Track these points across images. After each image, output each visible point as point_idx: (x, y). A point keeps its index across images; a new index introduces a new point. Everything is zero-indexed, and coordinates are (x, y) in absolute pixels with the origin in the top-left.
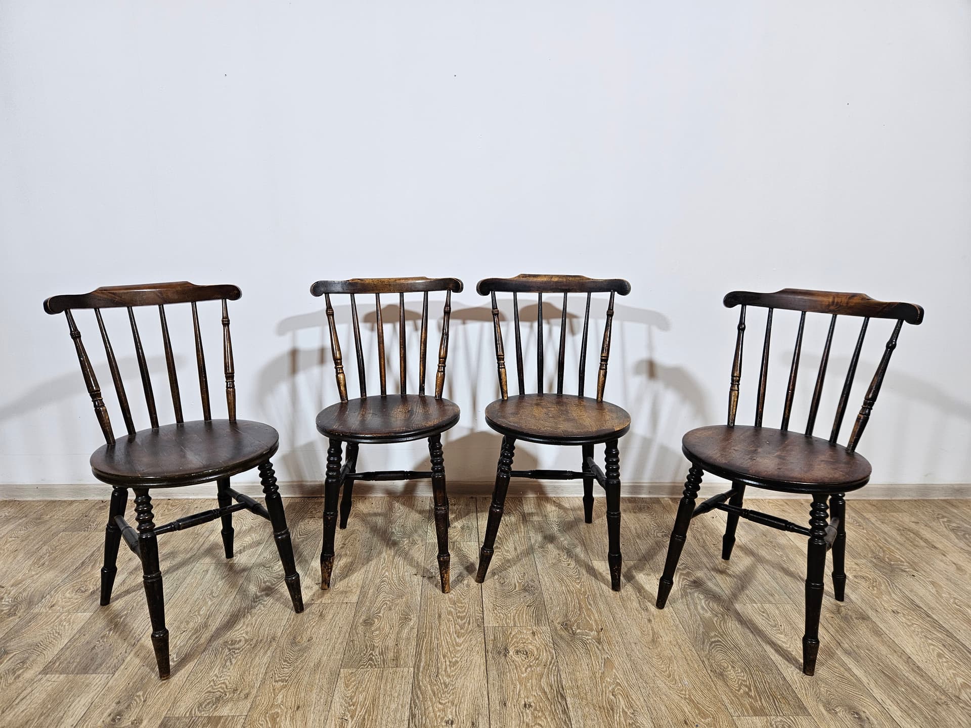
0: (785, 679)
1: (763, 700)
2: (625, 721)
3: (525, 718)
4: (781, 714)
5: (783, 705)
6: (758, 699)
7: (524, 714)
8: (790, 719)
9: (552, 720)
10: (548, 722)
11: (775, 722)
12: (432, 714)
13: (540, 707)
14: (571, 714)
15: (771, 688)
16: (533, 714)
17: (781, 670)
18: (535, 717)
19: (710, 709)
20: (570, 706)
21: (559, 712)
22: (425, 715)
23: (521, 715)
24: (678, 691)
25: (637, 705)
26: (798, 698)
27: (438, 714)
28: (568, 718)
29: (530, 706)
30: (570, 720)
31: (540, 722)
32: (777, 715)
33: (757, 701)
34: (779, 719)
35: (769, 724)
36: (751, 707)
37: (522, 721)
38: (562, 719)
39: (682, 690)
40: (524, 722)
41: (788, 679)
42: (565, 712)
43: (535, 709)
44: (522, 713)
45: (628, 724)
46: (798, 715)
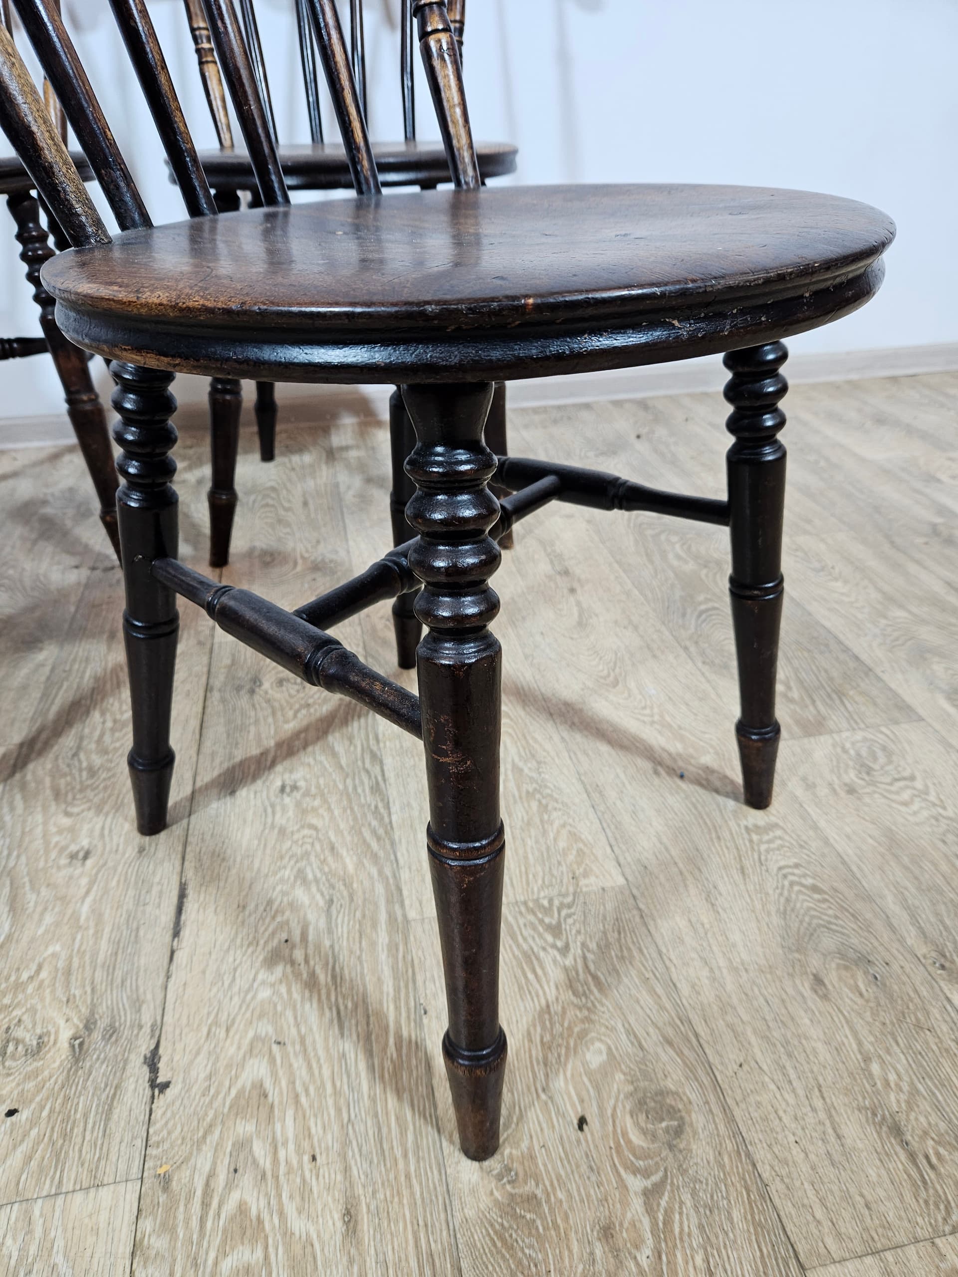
0: (857, 658)
1: (819, 703)
2: (519, 788)
3: (278, 815)
4: (862, 726)
5: (863, 709)
6: (808, 702)
7: (278, 808)
8: (882, 733)
9: (345, 810)
10: (332, 818)
11: (853, 744)
12: (38, 844)
13: (318, 786)
14: (393, 793)
15: (831, 679)
16: (298, 804)
17: (847, 642)
18: (304, 812)
19: (707, 736)
20: (390, 775)
21: (364, 791)
22: (20, 846)
23: (269, 810)
24: (636, 711)
25: (545, 750)
26: (890, 689)
27: (55, 839)
28: (382, 800)
29: (295, 788)
30: (388, 807)
31: (314, 821)
32: (854, 729)
33: (807, 707)
34: (859, 735)
35: (839, 750)
36: (798, 722)
37: (268, 825)
38: (369, 806)
39: (644, 708)
40: (273, 826)
41: (864, 657)
42: (376, 789)
43: (307, 793)
44: (273, 806)
45: (524, 794)
46: (896, 723)
